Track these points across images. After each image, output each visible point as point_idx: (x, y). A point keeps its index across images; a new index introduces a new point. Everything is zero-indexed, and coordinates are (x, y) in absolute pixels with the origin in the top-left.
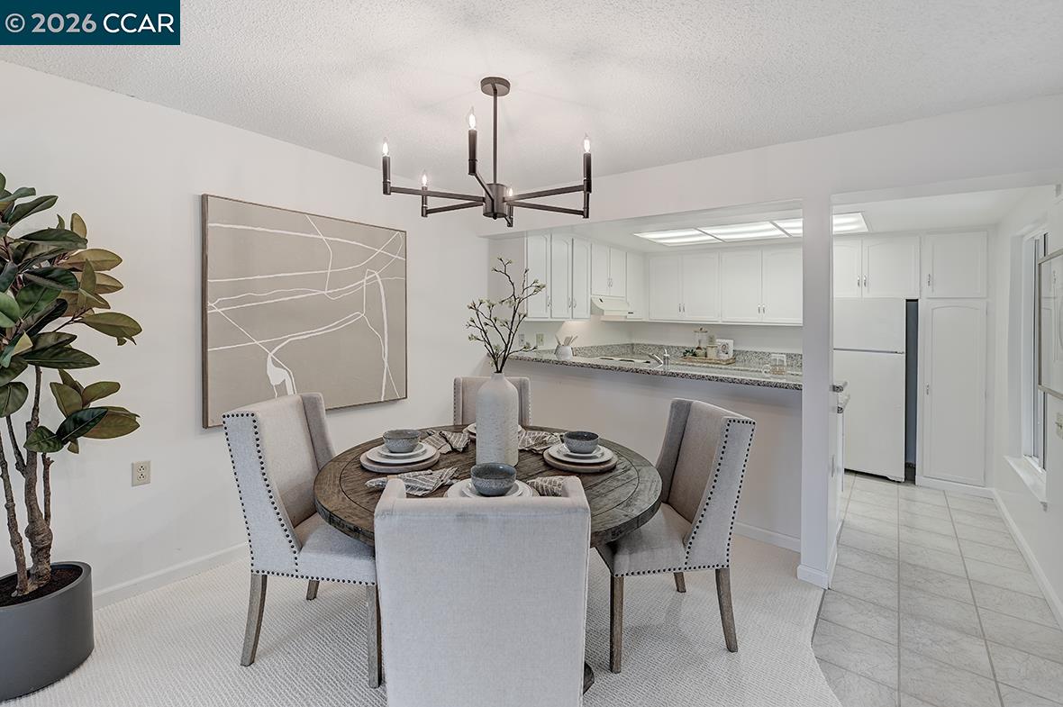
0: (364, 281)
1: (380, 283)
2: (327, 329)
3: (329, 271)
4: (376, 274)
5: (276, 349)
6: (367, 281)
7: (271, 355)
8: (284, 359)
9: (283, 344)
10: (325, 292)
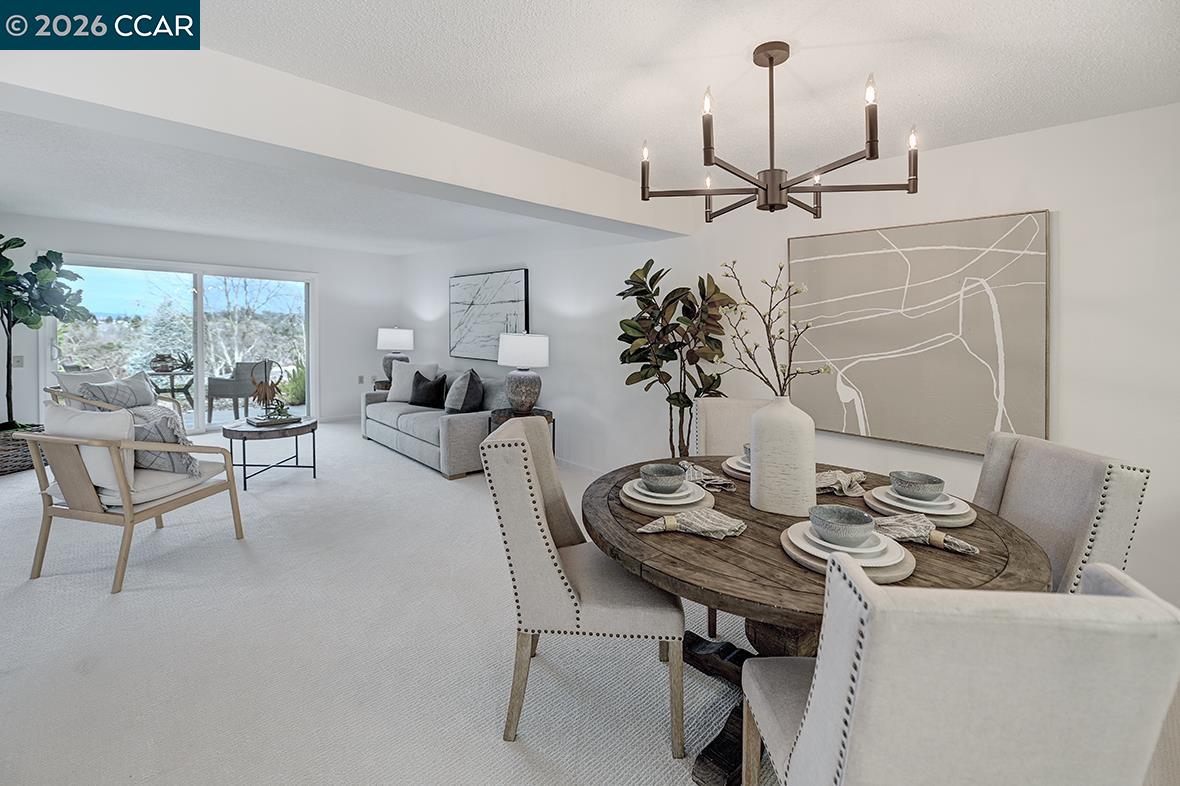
0: (961, 293)
1: (991, 294)
2: (903, 352)
3: (907, 286)
4: (983, 281)
5: (846, 368)
6: (965, 293)
7: (840, 373)
8: (855, 378)
9: (853, 364)
10: (901, 311)
